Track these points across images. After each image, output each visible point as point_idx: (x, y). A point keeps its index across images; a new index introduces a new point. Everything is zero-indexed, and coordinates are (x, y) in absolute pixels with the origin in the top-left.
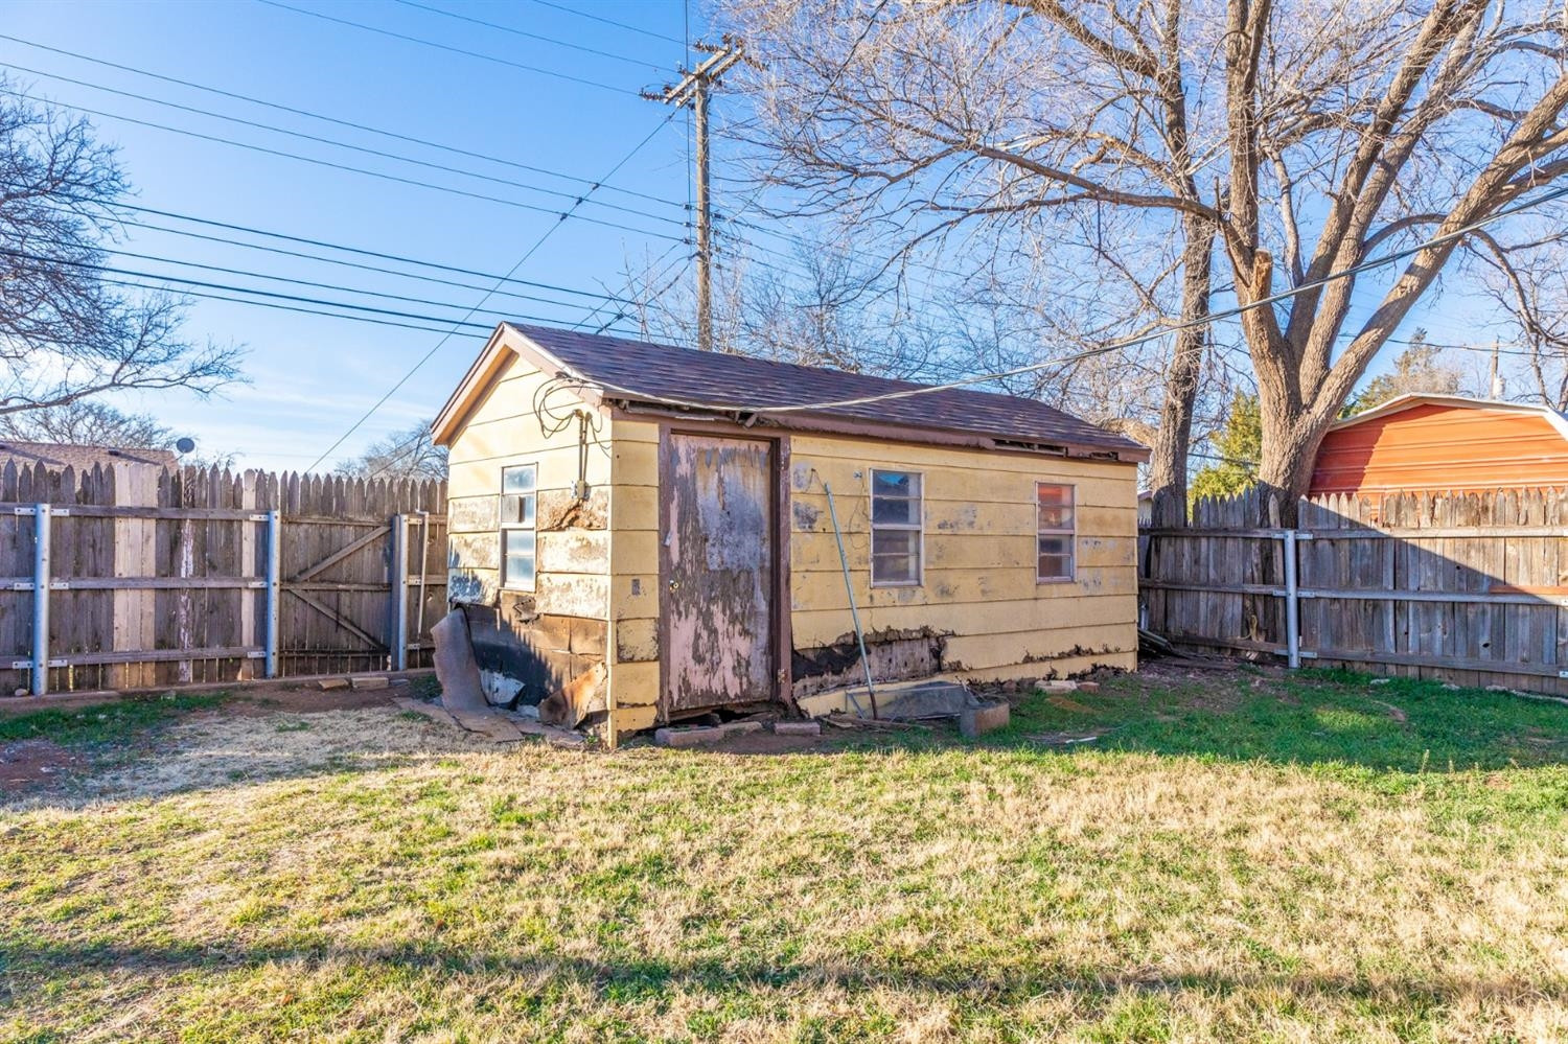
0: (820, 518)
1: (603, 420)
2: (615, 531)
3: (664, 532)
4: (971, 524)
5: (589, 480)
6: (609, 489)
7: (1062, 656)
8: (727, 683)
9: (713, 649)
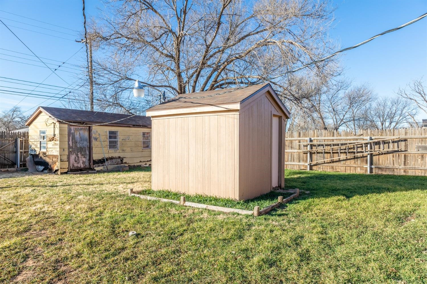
0: (98, 139)
1: (58, 124)
2: (60, 141)
3: (69, 141)
4: (129, 139)
5: (55, 133)
6: (59, 135)
7: (148, 161)
8: (81, 165)
9: (78, 160)
